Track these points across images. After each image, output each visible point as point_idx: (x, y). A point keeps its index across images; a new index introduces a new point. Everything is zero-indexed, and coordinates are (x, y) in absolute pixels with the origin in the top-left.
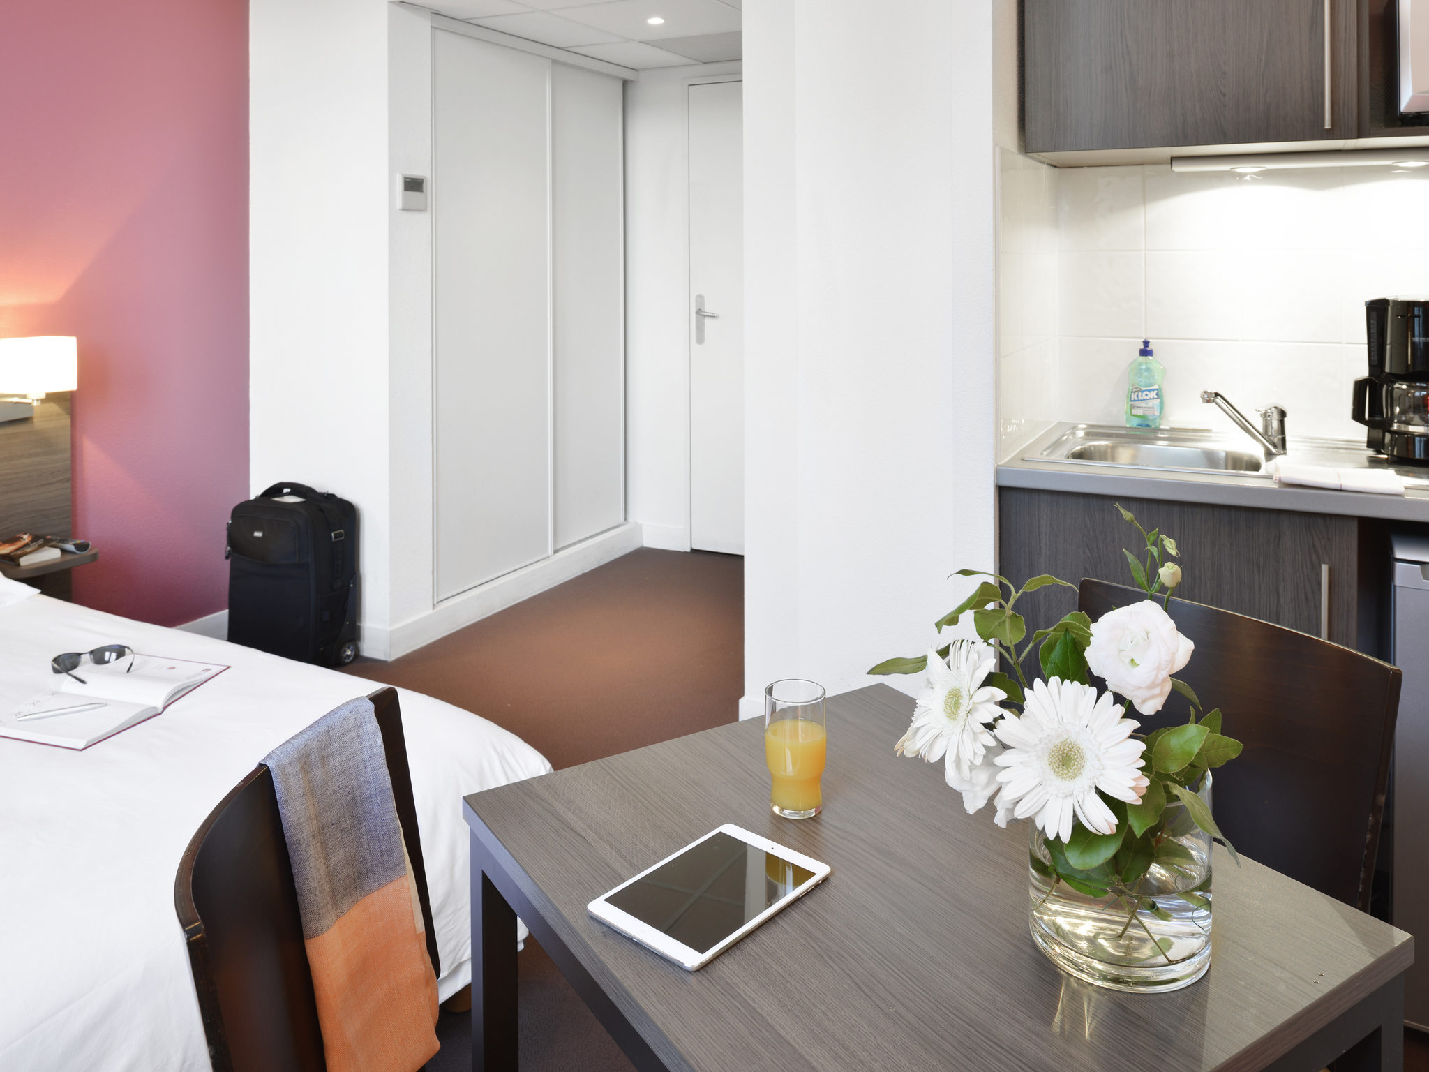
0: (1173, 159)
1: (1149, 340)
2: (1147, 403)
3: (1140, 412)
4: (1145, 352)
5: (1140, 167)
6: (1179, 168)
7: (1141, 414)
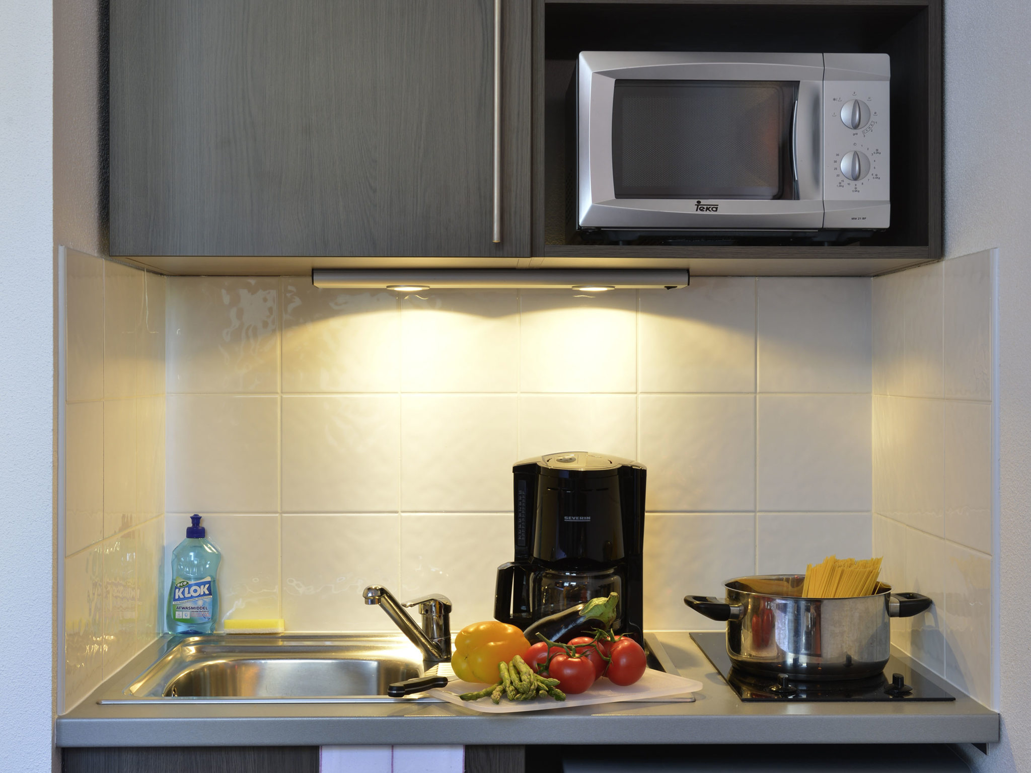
0: (315, 271)
1: (200, 515)
2: (195, 602)
3: (186, 615)
4: (196, 531)
5: (277, 279)
6: (321, 284)
7: (188, 617)
